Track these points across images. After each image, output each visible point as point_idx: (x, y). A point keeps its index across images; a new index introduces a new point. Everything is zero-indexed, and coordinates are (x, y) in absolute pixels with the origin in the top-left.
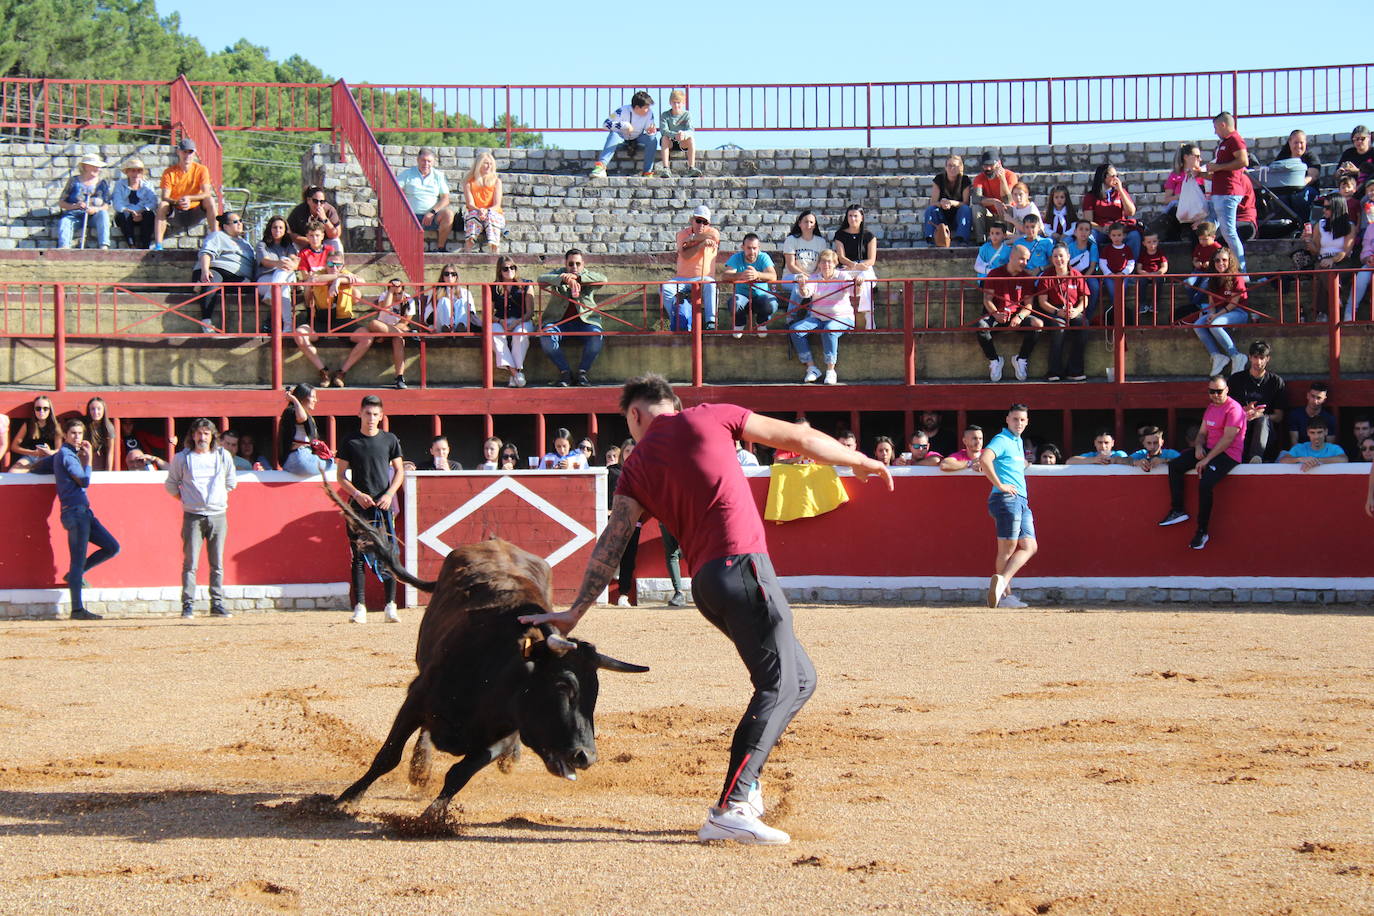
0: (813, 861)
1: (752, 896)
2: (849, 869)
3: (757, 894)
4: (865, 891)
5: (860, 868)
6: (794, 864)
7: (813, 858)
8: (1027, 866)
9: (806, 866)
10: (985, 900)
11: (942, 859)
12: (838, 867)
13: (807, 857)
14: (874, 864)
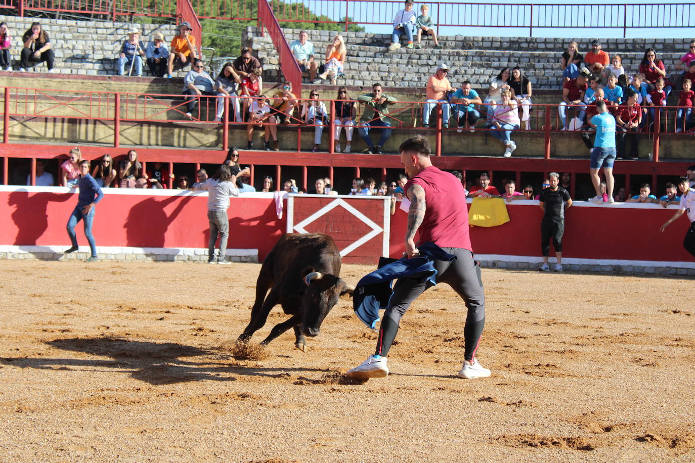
0: (489, 399)
1: (457, 416)
2: (508, 404)
3: (459, 415)
4: (515, 416)
5: (513, 404)
6: (479, 401)
7: (489, 398)
8: (600, 406)
9: (485, 402)
10: (578, 424)
11: (556, 401)
12: (502, 403)
13: (486, 397)
14: (520, 402)
